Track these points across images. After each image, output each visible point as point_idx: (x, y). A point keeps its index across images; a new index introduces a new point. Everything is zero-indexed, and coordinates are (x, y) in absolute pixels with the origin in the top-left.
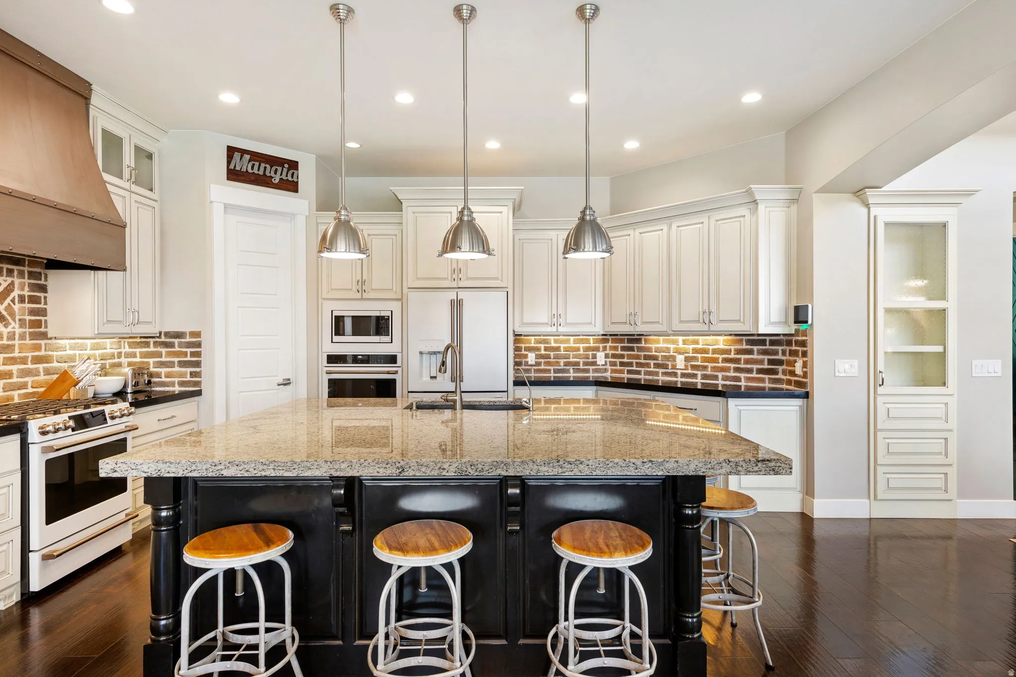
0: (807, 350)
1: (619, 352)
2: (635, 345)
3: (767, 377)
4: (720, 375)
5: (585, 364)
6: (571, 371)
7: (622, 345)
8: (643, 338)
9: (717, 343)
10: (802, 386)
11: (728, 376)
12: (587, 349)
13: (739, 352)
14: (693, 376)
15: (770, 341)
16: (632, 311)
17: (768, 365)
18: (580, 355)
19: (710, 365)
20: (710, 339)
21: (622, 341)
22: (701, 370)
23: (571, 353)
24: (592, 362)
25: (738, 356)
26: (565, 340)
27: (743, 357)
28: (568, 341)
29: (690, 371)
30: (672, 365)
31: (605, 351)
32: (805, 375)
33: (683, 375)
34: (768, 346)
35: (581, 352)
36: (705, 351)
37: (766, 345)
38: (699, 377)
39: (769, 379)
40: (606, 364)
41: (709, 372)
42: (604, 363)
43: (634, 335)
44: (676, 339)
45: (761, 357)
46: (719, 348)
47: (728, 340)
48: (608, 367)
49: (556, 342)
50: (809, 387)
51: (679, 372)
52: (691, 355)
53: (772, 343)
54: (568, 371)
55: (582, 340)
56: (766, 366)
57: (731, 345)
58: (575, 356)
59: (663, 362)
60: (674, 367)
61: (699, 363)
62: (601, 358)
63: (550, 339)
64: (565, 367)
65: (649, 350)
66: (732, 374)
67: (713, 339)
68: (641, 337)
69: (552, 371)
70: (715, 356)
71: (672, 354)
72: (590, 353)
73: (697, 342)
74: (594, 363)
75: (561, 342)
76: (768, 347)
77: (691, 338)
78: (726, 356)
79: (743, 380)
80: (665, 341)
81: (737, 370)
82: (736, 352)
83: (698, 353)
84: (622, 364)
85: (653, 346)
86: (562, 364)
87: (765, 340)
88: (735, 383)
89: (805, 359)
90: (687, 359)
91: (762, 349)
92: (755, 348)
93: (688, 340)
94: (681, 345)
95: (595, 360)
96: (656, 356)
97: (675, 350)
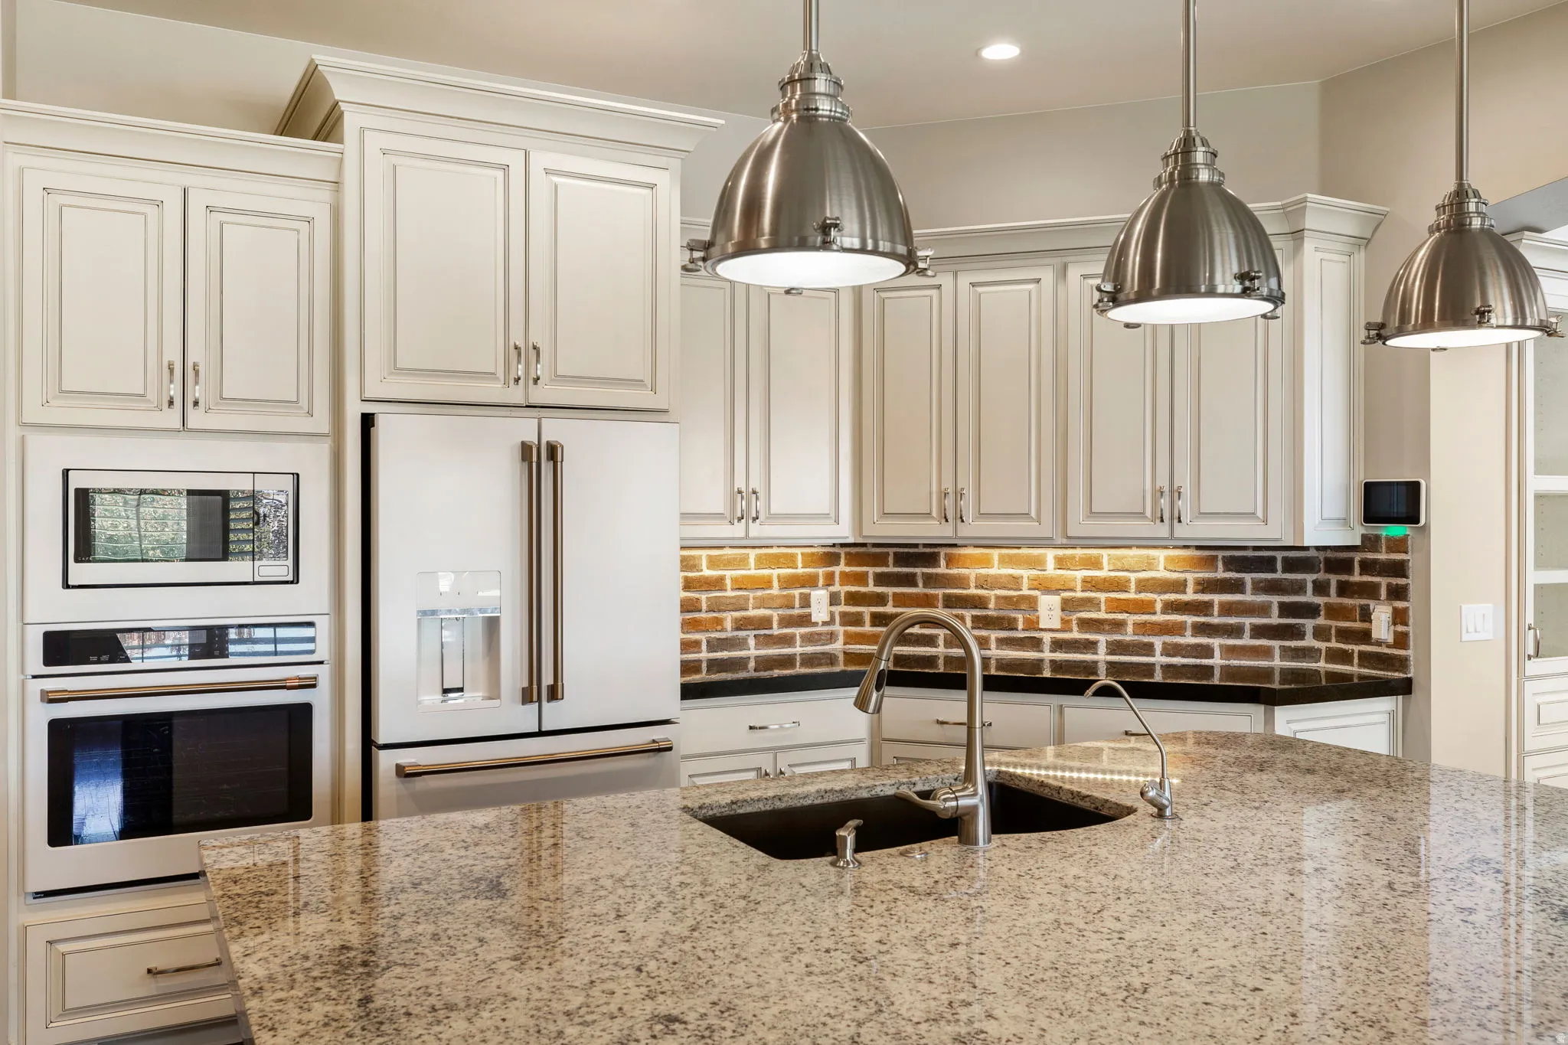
0: (1407, 584)
1: (871, 588)
2: (918, 571)
3: (1276, 644)
4: (1158, 642)
5: (786, 622)
6: (752, 642)
7: (879, 570)
8: (943, 552)
9: (1150, 565)
10: (1393, 665)
11: (1180, 645)
12: (789, 582)
13: (1205, 586)
14: (1085, 648)
15: (1285, 560)
16: (948, 485)
17: (1281, 616)
18: (772, 598)
19: (1131, 619)
20: (1132, 557)
21: (878, 560)
22: (1109, 632)
23: (751, 595)
24: (801, 617)
25: (1206, 597)
26: (735, 559)
27: (1217, 598)
28: (742, 562)
29: (1076, 634)
30: (1027, 621)
31: (829, 585)
32: (1401, 640)
33: (1058, 645)
34: (1279, 572)
35: (775, 591)
36: (1120, 586)
37: (1274, 571)
38: (1102, 648)
39: (1283, 649)
40: (832, 622)
41: (1129, 636)
42: (827, 619)
43: (916, 546)
44: (1039, 556)
45: (1262, 598)
46: (1153, 579)
47: (1179, 559)
48: (838, 628)
49: (713, 563)
50: (1412, 669)
51: (1047, 638)
52: (1079, 594)
53: (1291, 565)
54: (741, 644)
55: (777, 556)
56: (1275, 619)
57: (1187, 571)
58: (761, 603)
59: (1002, 613)
60: (1032, 625)
61: (1102, 615)
62: (820, 608)
63: (700, 557)
64: (736, 633)
65: (960, 581)
66: (1189, 639)
67: (1140, 556)
68: (936, 550)
69: (704, 647)
70: (1143, 596)
71: (1025, 592)
72: (797, 592)
73: (1096, 564)
74: (805, 620)
75: (725, 565)
76: (1279, 575)
77: (1079, 552)
78: (1172, 597)
79: (1217, 653)
80: (1005, 561)
81: (1201, 629)
82: (1200, 588)
83: (1101, 590)
84: (878, 619)
85: (972, 573)
86: (728, 625)
87: (1273, 559)
88: (1198, 661)
89: (1400, 604)
90: (1068, 606)
91: (1266, 580)
92: (1248, 578)
93: (1073, 557)
94: (1051, 569)
95: (806, 610)
96: (980, 597)
97: (1036, 583)
